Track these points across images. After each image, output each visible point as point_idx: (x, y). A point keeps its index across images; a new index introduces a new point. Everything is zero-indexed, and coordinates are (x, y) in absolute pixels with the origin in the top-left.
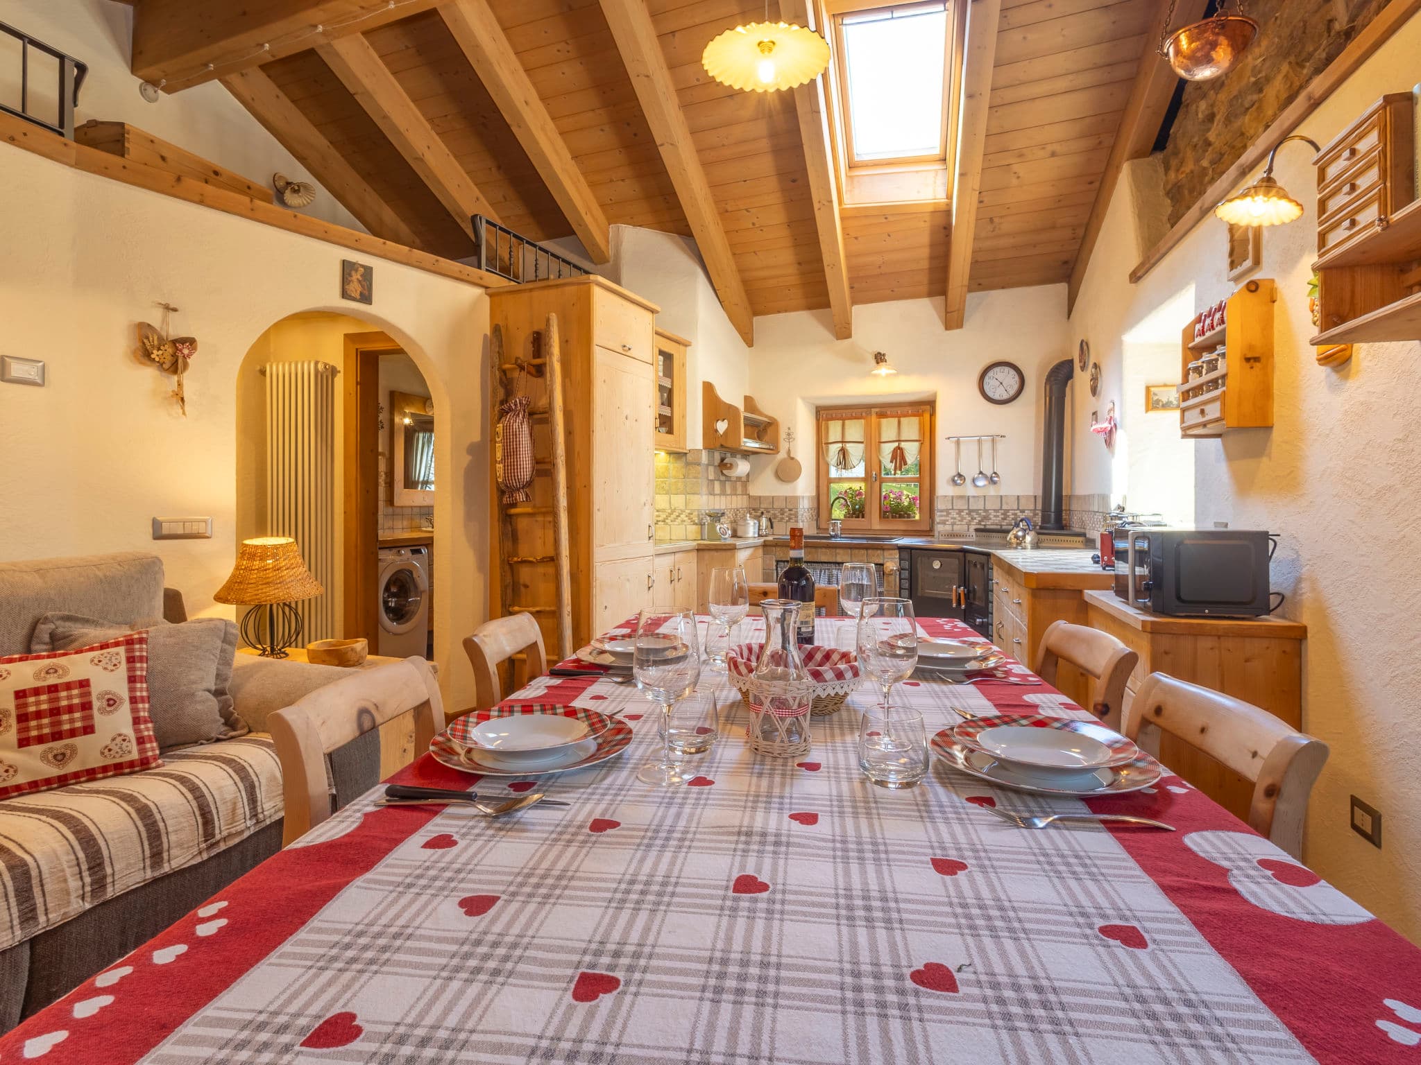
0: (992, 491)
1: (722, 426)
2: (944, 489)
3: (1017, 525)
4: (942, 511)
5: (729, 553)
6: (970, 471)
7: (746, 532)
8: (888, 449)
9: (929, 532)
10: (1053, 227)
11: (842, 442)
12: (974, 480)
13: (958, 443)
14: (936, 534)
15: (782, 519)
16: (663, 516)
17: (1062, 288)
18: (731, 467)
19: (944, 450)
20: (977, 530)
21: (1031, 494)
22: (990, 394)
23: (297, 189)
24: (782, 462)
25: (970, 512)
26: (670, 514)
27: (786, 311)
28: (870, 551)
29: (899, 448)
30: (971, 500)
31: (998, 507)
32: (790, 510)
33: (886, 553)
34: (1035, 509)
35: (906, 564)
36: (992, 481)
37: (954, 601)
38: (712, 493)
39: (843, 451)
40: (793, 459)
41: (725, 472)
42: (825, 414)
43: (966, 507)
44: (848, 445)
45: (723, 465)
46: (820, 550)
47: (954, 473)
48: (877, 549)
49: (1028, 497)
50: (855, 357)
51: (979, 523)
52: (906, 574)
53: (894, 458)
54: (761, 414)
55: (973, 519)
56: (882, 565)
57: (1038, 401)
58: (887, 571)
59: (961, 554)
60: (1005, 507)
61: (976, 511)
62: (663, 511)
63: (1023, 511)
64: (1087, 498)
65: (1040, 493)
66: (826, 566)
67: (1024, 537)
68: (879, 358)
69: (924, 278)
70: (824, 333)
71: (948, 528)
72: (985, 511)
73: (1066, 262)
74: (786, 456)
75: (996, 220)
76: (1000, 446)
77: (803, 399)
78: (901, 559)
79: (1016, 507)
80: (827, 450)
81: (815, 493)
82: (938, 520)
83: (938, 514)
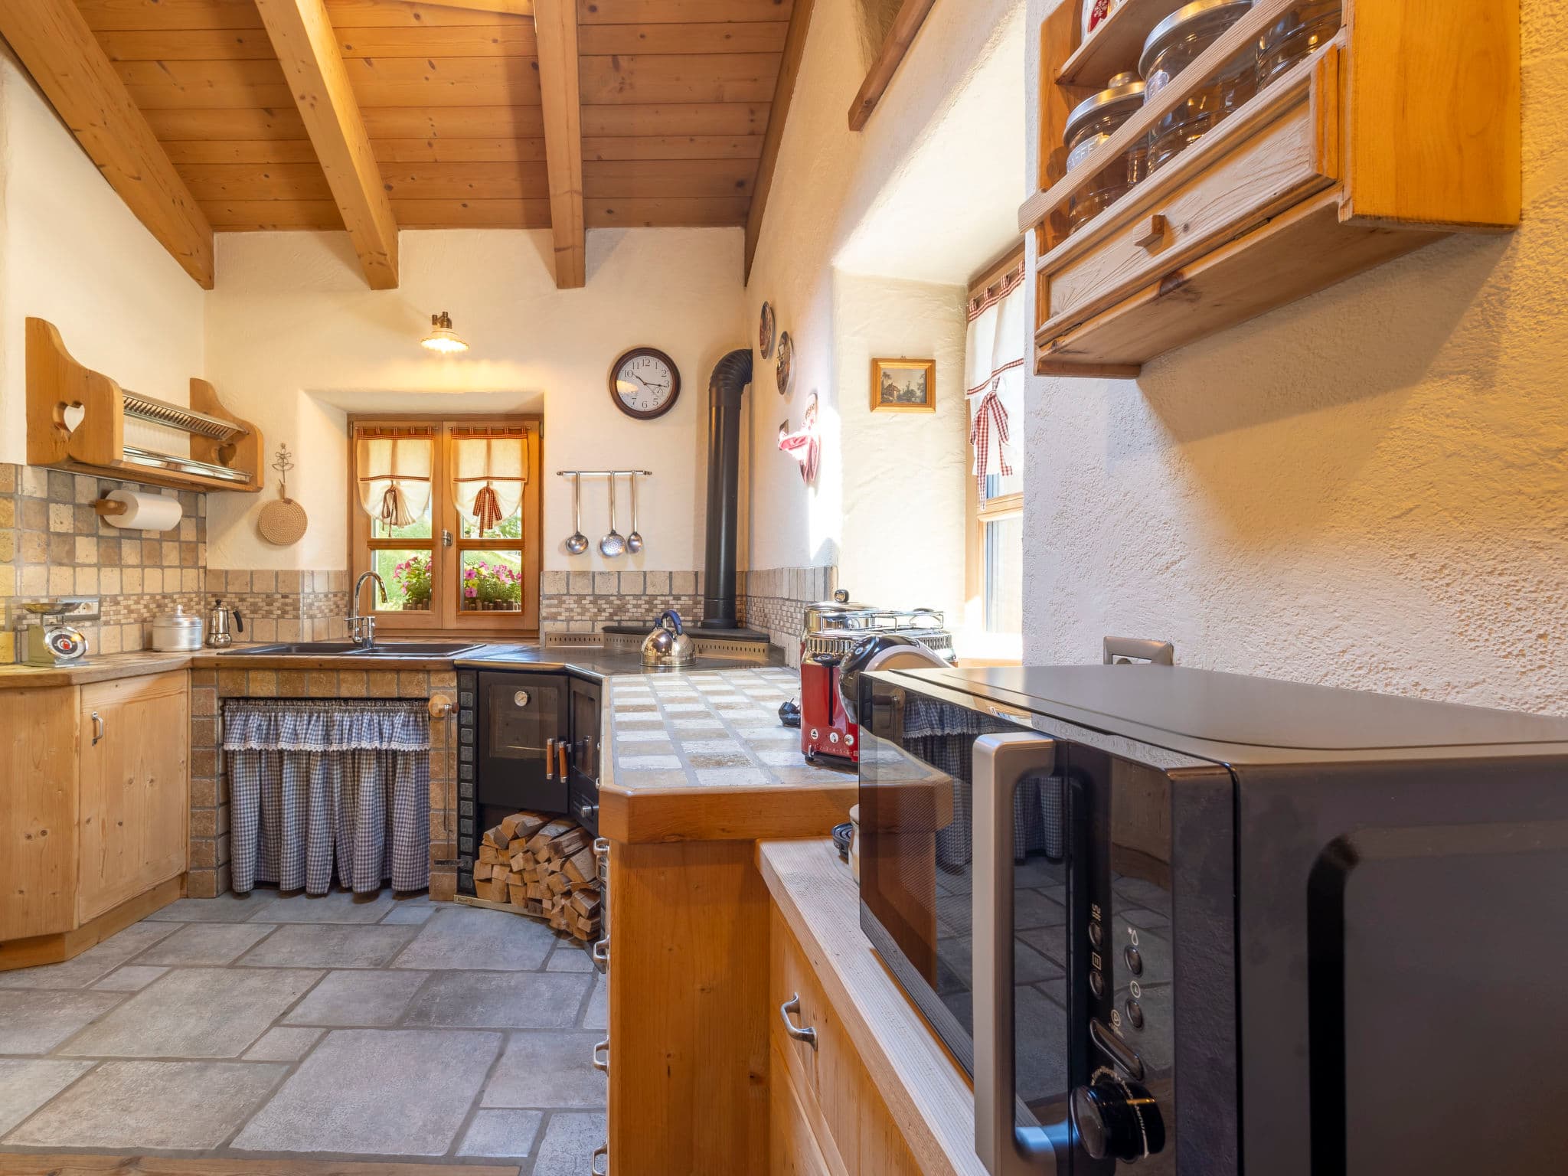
0: (630, 564)
2: (556, 560)
4: (550, 598)
6: (595, 532)
8: (468, 494)
9: (532, 634)
11: (392, 477)
12: (601, 545)
13: (577, 481)
14: (542, 636)
15: (270, 612)
17: (736, 233)
18: (122, 508)
19: (556, 491)
20: (606, 630)
21: (691, 569)
22: (627, 401)
24: (269, 507)
25: (597, 598)
28: (406, 676)
29: (487, 490)
30: (597, 578)
31: (639, 591)
32: (285, 596)
33: (434, 678)
34: (696, 595)
36: (630, 547)
37: (549, 767)
39: (393, 493)
40: (289, 502)
42: (361, 426)
43: (590, 591)
44: (402, 483)
45: (102, 504)
46: (305, 674)
47: (571, 533)
48: (418, 670)
49: (685, 574)
50: (401, 323)
51: (610, 618)
52: (469, 717)
53: (478, 510)
54: (224, 415)
55: (601, 610)
56: (426, 700)
57: (700, 416)
58: (434, 711)
59: (566, 682)
60: (650, 591)
61: (605, 597)
63: (677, 598)
64: (772, 574)
65: (702, 568)
67: (669, 646)
68: (443, 321)
70: (348, 276)
71: (561, 625)
72: (621, 597)
74: (277, 497)
76: (644, 489)
77: (314, 394)
78: (460, 689)
79: (667, 591)
80: (367, 490)
81: (343, 566)
82: (544, 612)
83: (545, 602)
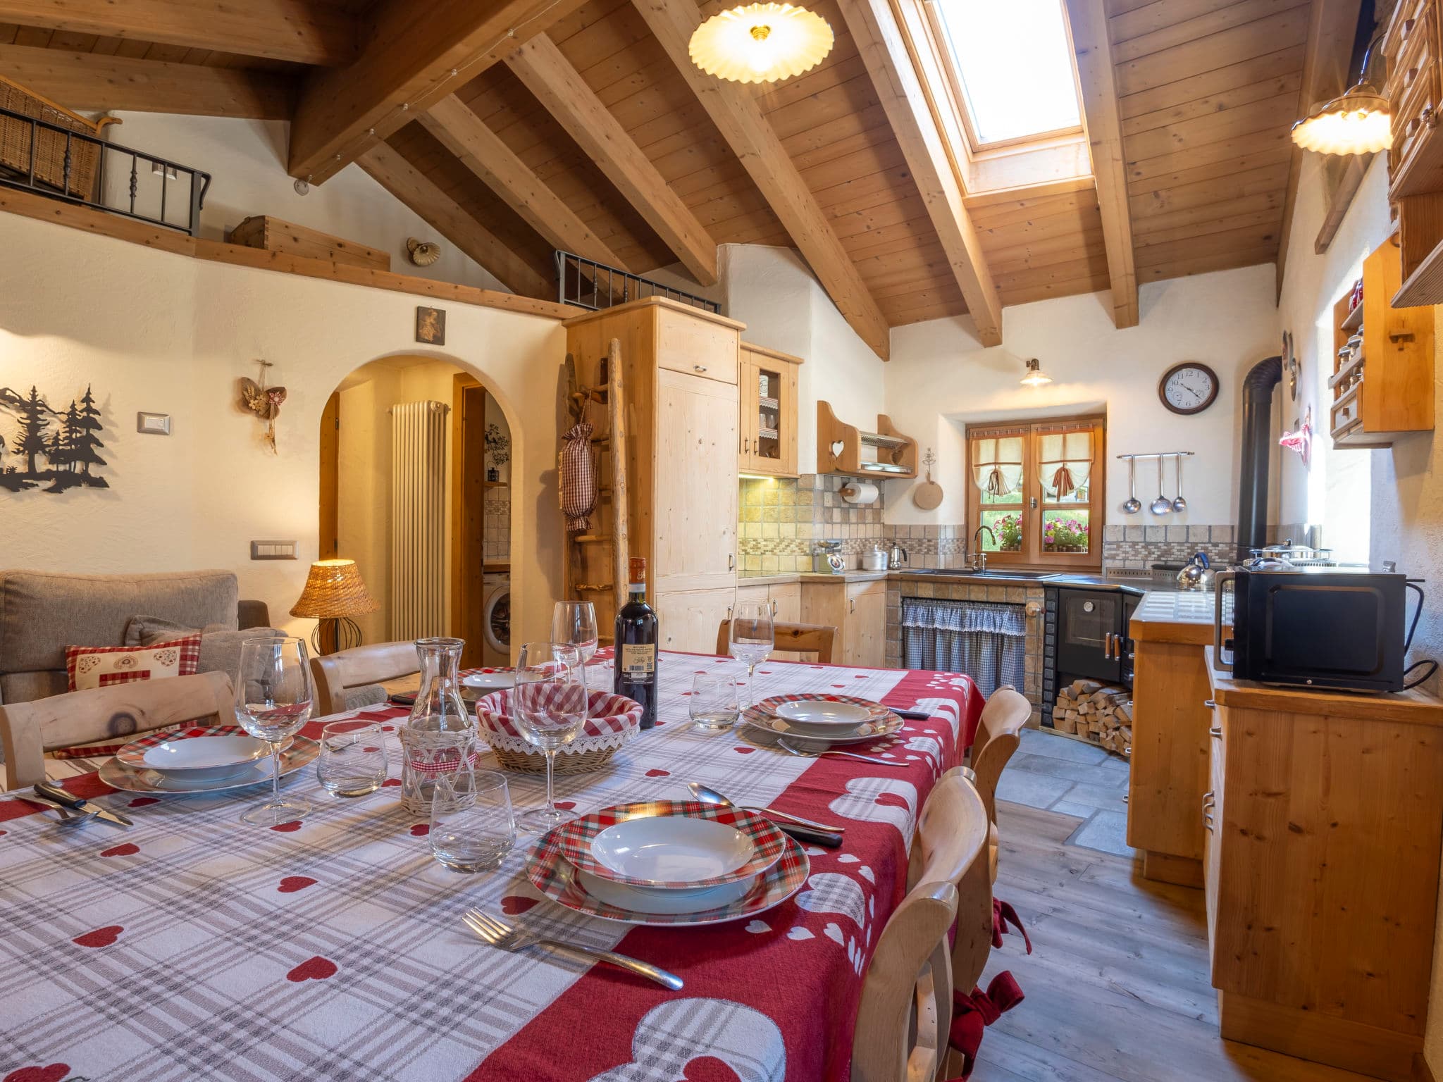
0: (1176, 520)
1: (838, 449)
2: (1115, 518)
3: (1192, 562)
4: (1110, 543)
5: (837, 587)
6: (1147, 495)
7: (873, 565)
8: (1049, 473)
9: (1097, 569)
10: (1241, 196)
11: (995, 463)
12: (1152, 507)
13: (1132, 462)
14: (1104, 570)
15: (920, 550)
16: (771, 546)
17: (1268, 269)
18: (853, 492)
19: (1116, 470)
20: (1155, 567)
21: (1228, 523)
22: (1175, 403)
23: (425, 248)
24: (921, 486)
25: (1147, 545)
26: (779, 544)
27: (925, 319)
28: (1009, 589)
29: (1063, 469)
30: (1147, 530)
31: (1183, 539)
32: (929, 541)
33: (1029, 592)
34: (1232, 543)
35: (1053, 605)
36: (1174, 507)
37: (1107, 650)
38: (829, 521)
39: (996, 474)
40: (932, 483)
41: (846, 498)
42: (975, 432)
43: (1142, 539)
44: (1003, 467)
45: (844, 491)
46: (950, 586)
47: (1128, 498)
48: (1019, 587)
49: (1222, 527)
50: (1006, 367)
51: (1159, 558)
52: (1052, 617)
53: (1056, 482)
54: (896, 434)
55: (1150, 553)
56: (1024, 605)
57: (1236, 410)
58: (1029, 612)
59: (1118, 596)
60: (1192, 539)
61: (1155, 544)
62: (772, 540)
63: (1216, 545)
64: (1290, 527)
65: (1236, 523)
66: (958, 605)
67: (1198, 576)
68: (1033, 365)
69: (1086, 271)
70: (970, 342)
71: (1119, 563)
72: (1167, 544)
73: (1268, 238)
74: (925, 480)
75: (1163, 194)
76: (1187, 465)
77: (946, 416)
78: (1046, 599)
79: (1206, 540)
80: (978, 472)
81: (962, 522)
82: (1106, 553)
83: (1106, 547)
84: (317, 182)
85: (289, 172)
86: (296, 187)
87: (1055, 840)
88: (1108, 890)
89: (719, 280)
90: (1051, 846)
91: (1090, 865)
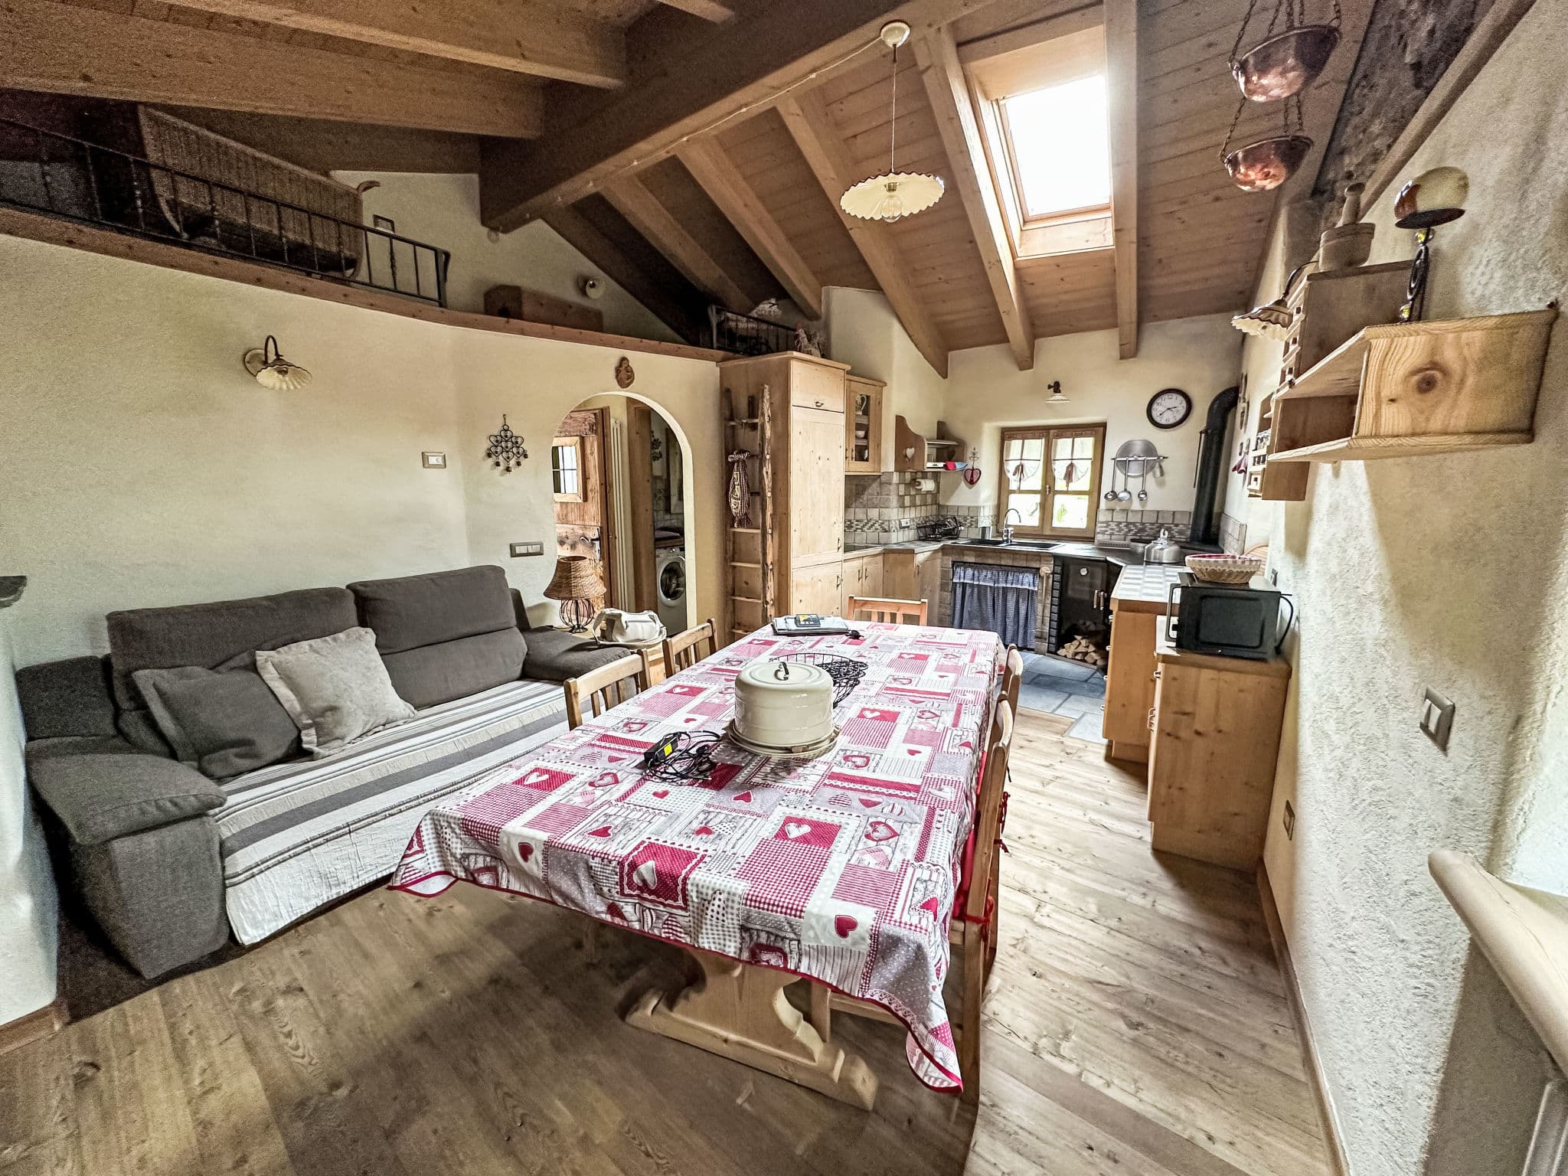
1: (910, 452)
4: (1102, 523)
5: (908, 556)
8: (1061, 467)
9: (1091, 540)
11: (1020, 460)
14: (1096, 542)
15: (965, 524)
16: (861, 525)
20: (1133, 541)
21: (1187, 510)
22: (1158, 419)
25: (1128, 524)
26: (867, 523)
27: (976, 346)
28: (1029, 557)
29: (1071, 465)
30: (1129, 514)
31: (1153, 520)
32: (972, 517)
33: (1043, 559)
35: (1059, 569)
37: (1095, 603)
38: (902, 506)
39: (1021, 467)
41: (914, 488)
42: (1008, 434)
43: (1125, 520)
44: (1027, 462)
45: (914, 482)
46: (987, 554)
48: (1036, 556)
49: (1182, 513)
51: (1135, 535)
52: (1058, 577)
53: (1066, 475)
54: (950, 439)
55: (1130, 530)
58: (1042, 574)
59: (1105, 568)
60: (1160, 521)
61: (1134, 524)
62: (862, 521)
63: (1177, 525)
66: (991, 567)
68: (1056, 387)
70: (1010, 365)
71: (1106, 537)
72: (1142, 523)
78: (1055, 565)
79: (1170, 522)
80: (1008, 466)
81: (996, 502)
82: (1098, 530)
83: (1099, 525)
84: (505, 232)
85: (484, 224)
86: (489, 236)
87: (1057, 733)
88: (1090, 765)
89: (823, 317)
90: (1056, 738)
91: (1079, 749)
